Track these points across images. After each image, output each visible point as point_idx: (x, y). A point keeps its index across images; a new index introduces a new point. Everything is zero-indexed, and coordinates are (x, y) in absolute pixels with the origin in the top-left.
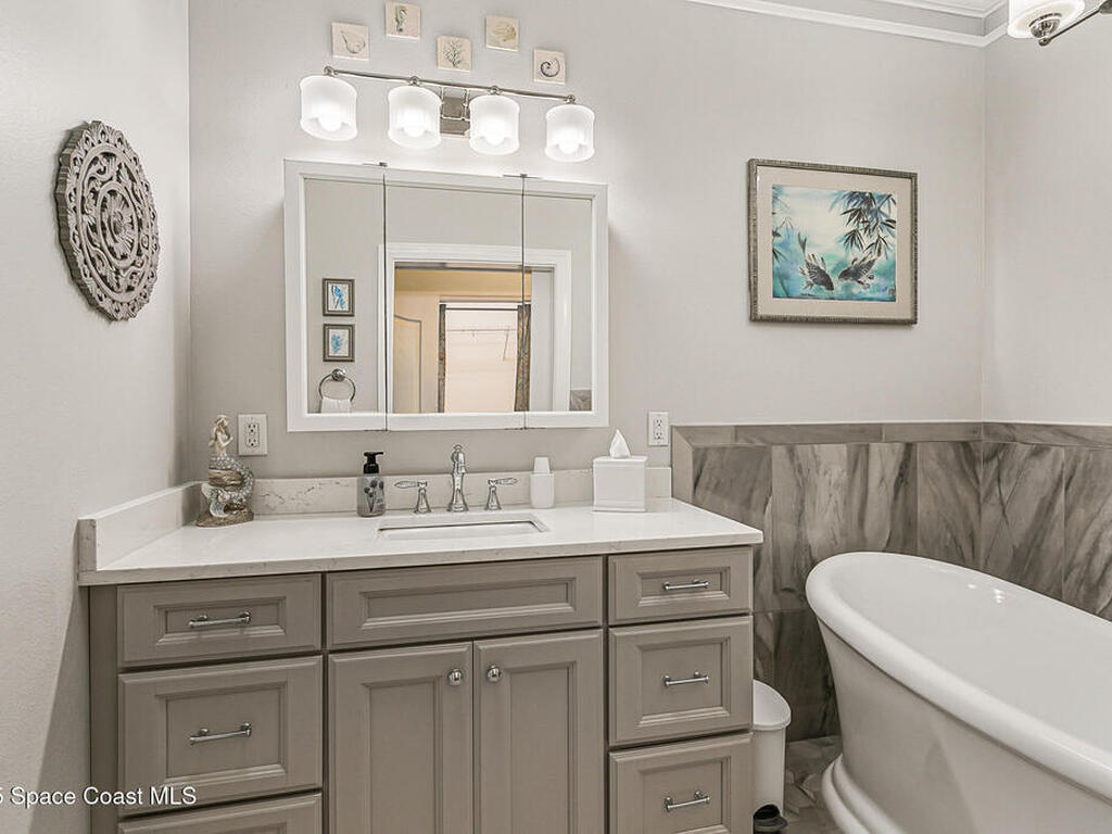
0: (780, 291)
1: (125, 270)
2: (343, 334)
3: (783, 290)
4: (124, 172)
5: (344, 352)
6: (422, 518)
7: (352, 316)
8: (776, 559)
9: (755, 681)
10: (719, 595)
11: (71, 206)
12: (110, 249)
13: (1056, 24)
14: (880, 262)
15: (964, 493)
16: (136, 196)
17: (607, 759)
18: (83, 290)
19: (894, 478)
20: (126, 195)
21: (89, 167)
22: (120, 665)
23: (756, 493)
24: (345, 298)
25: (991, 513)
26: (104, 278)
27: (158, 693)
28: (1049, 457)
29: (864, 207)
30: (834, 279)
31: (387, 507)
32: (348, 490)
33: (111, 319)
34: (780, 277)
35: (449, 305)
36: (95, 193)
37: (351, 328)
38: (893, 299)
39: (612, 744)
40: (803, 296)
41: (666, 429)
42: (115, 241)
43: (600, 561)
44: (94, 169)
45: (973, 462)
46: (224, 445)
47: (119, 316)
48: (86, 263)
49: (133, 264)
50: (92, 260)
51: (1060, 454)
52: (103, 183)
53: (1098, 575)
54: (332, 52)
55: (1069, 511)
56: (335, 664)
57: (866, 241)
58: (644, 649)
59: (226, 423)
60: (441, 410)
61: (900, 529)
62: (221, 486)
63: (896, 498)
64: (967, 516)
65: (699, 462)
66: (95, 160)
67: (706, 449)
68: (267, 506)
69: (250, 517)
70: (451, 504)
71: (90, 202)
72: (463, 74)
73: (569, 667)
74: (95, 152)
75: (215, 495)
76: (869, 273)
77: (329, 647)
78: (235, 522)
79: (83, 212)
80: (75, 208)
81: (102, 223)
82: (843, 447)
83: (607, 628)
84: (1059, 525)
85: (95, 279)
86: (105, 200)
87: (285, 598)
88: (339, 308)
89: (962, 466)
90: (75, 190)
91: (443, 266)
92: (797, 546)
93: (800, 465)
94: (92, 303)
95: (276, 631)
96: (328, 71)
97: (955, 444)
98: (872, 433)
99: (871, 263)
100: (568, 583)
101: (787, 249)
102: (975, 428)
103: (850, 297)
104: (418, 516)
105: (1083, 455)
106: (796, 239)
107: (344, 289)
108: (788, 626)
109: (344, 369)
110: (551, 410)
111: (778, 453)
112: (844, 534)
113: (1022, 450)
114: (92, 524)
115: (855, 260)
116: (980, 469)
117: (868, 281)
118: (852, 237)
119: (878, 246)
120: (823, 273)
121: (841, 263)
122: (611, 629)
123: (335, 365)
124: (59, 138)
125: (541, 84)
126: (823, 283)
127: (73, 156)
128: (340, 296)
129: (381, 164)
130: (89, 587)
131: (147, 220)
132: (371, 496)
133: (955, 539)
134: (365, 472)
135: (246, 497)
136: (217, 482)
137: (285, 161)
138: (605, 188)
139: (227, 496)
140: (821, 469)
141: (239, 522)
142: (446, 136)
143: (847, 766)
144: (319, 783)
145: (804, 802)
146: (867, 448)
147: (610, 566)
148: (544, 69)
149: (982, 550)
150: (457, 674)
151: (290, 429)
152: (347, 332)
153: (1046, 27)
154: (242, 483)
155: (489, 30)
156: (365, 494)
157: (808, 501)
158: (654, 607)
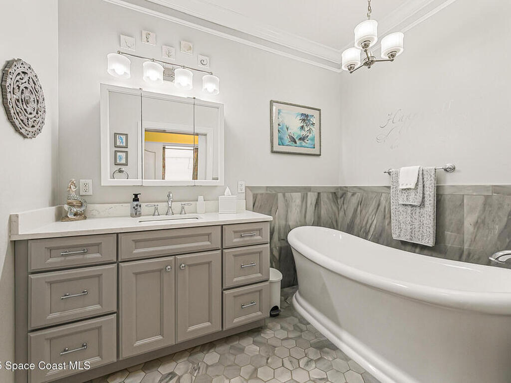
0: (280, 143)
1: (31, 119)
2: (124, 155)
3: (281, 143)
4: (31, 80)
5: (123, 161)
6: (156, 217)
7: (127, 148)
8: (279, 229)
9: (271, 268)
10: (259, 237)
11: (8, 90)
12: (25, 110)
13: (354, 67)
14: (310, 136)
15: (335, 208)
16: (36, 91)
17: (222, 293)
18: (13, 124)
19: (315, 204)
20: (32, 90)
21: (16, 76)
22: (29, 271)
23: (273, 209)
24: (124, 140)
25: (342, 214)
26: (22, 121)
27: (46, 281)
28: (356, 196)
29: (306, 118)
30: (297, 140)
31: (142, 214)
32: (128, 208)
33: (25, 137)
34: (280, 138)
35: (166, 147)
36: (19, 87)
37: (127, 152)
38: (314, 148)
39: (224, 288)
40: (287, 145)
41: (244, 189)
42: (27, 107)
43: (220, 227)
44: (18, 78)
45: (337, 198)
46: (74, 190)
47: (28, 136)
48: (14, 114)
49: (35, 117)
50: (17, 113)
51: (358, 195)
52: (22, 83)
53: (368, 229)
54: (120, 46)
55: (361, 211)
56: (122, 266)
57: (306, 129)
58: (235, 256)
59: (74, 182)
60: (163, 178)
61: (316, 219)
62: (72, 206)
63: (315, 210)
64: (335, 215)
65: (255, 198)
66: (19, 74)
67: (257, 194)
68: (92, 215)
69: (85, 218)
70: (167, 213)
71: (16, 90)
72: (172, 60)
73: (209, 263)
74: (19, 71)
75: (70, 209)
76: (307, 139)
77: (120, 260)
78: (78, 220)
79: (14, 94)
80: (10, 92)
81: (22, 99)
82: (300, 194)
83: (222, 249)
84: (359, 215)
85: (18, 121)
86: (23, 90)
87: (101, 243)
88: (121, 145)
89: (333, 199)
90: (10, 84)
91: (164, 131)
92: (286, 225)
93: (287, 200)
94: (17, 130)
95: (98, 255)
96: (119, 52)
97: (332, 193)
98: (309, 189)
99: (308, 136)
100: (209, 235)
101: (283, 130)
102: (337, 188)
103: (302, 146)
105: (364, 194)
106: (285, 127)
107: (124, 137)
108: (283, 252)
109: (123, 168)
110: (205, 179)
111: (280, 195)
112: (300, 221)
113: (349, 194)
114: (17, 216)
115: (303, 135)
116: (339, 201)
117: (307, 142)
118: (302, 127)
119: (310, 131)
120: (293, 138)
121: (299, 135)
122: (224, 250)
123: (120, 167)
124: (3, 63)
125: (201, 67)
126: (293, 142)
127: (10, 71)
128: (122, 140)
129: (140, 89)
130: (15, 241)
131: (40, 100)
132: (136, 209)
133: (332, 222)
134: (133, 201)
135: (83, 210)
136: (71, 204)
137: (101, 84)
138: (223, 105)
139: (75, 210)
140: (293, 201)
141: (81, 220)
142: (165, 81)
143: (300, 293)
144: (115, 310)
145: (287, 305)
146: (307, 194)
147: (223, 229)
148: (202, 62)
149: (339, 225)
150: (169, 267)
151: (102, 185)
152: (125, 154)
153: (351, 68)
154: (82, 205)
155: (182, 46)
156: (133, 209)
157: (289, 211)
158: (238, 242)
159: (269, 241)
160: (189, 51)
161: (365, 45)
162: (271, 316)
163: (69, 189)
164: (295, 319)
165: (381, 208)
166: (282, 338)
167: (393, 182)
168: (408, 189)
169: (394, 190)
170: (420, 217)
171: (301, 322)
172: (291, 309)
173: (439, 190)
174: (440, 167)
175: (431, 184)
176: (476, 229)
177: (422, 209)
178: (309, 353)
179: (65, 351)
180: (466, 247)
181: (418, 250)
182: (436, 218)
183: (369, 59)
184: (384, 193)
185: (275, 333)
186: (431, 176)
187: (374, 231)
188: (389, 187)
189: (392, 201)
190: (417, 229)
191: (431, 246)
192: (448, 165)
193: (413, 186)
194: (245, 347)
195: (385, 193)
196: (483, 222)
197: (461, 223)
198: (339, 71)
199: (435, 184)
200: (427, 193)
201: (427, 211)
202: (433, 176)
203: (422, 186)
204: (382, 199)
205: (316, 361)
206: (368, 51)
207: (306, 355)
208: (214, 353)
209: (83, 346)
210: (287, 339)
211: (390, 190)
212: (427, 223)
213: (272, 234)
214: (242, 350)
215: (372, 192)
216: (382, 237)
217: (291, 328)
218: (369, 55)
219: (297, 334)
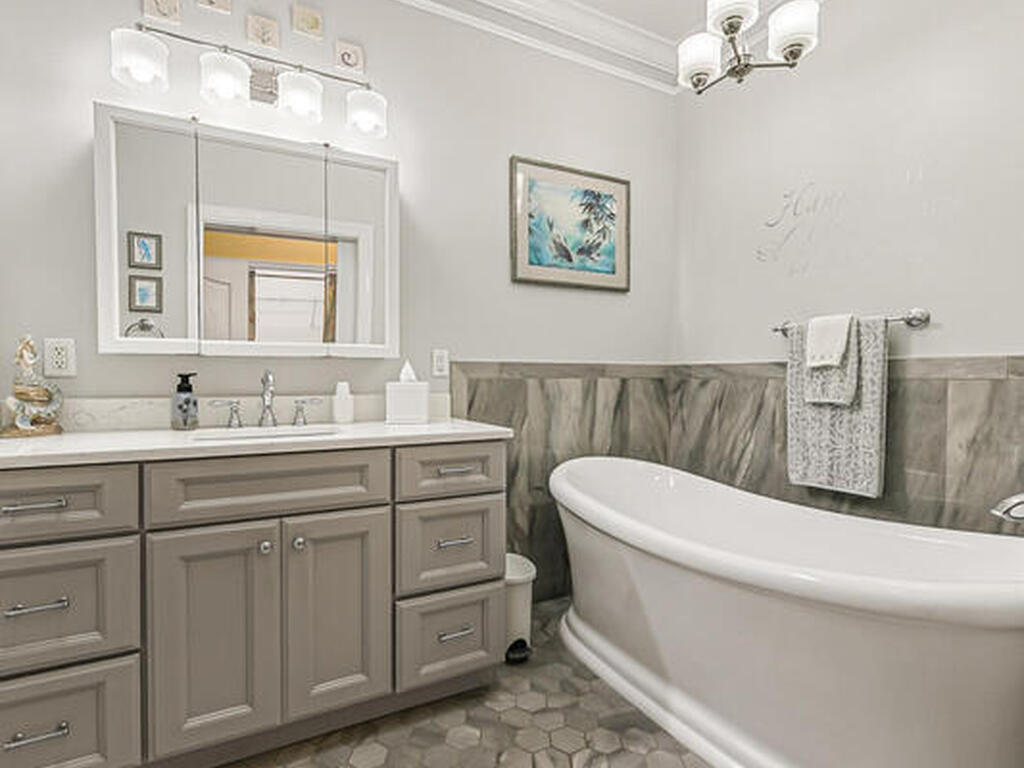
0: (534, 260)
2: (152, 286)
3: (536, 260)
5: (152, 303)
6: (234, 431)
7: (160, 269)
8: (530, 463)
9: (508, 555)
10: (482, 477)
13: (706, 81)
14: (605, 244)
15: (660, 415)
17: (394, 606)
19: (614, 405)
23: (516, 415)
24: (153, 251)
25: (676, 429)
28: (710, 386)
29: (594, 202)
30: (574, 255)
31: (200, 424)
32: (164, 408)
34: (534, 249)
35: (257, 271)
37: (159, 280)
38: (614, 273)
39: (398, 593)
40: (549, 266)
41: (447, 366)
43: (389, 451)
45: (665, 393)
46: (32, 362)
51: (715, 384)
53: (736, 464)
54: (142, 11)
55: (720, 422)
56: (152, 542)
57: (596, 228)
58: (425, 520)
59: (32, 343)
60: (252, 339)
61: (617, 439)
62: (27, 401)
63: (614, 420)
64: (661, 430)
65: (472, 390)
67: (478, 380)
68: (77, 424)
69: (59, 430)
70: (261, 421)
72: (271, 51)
73: (363, 536)
75: (21, 408)
76: (598, 251)
77: (147, 527)
78: (40, 435)
82: (578, 382)
83: (394, 503)
84: (715, 432)
87: (102, 485)
88: (145, 261)
89: (657, 395)
91: (252, 231)
92: (545, 455)
93: (548, 395)
95: (94, 514)
96: (140, 27)
97: (653, 380)
98: (600, 370)
99: (599, 244)
100: (362, 469)
101: (539, 229)
102: (667, 369)
103: (584, 269)
104: (231, 430)
105: (729, 383)
106: (545, 221)
107: (151, 243)
108: (538, 516)
109: (151, 320)
110: (354, 342)
111: (532, 383)
112: (579, 445)
113: (695, 383)
115: (588, 241)
116: (670, 399)
117: (597, 258)
118: (586, 224)
119: (603, 232)
120: (567, 251)
121: (578, 243)
122: (398, 506)
123: (142, 317)
125: (342, 70)
126: (565, 257)
128: (147, 250)
129: (194, 119)
132: (185, 411)
133: (653, 449)
134: (179, 391)
135: (55, 412)
136: (24, 397)
137: (95, 103)
138: (396, 163)
139: (33, 410)
140: (564, 398)
141: (48, 434)
142: (255, 103)
143: (577, 612)
144: (137, 645)
145: (546, 639)
146: (596, 383)
147: (397, 455)
148: (345, 59)
149: (671, 454)
150: (267, 544)
151: (101, 350)
152: (154, 284)
153: (699, 82)
154: (50, 400)
155: (295, 18)
156: (179, 411)
157: (553, 423)
158: (431, 487)
159: (505, 485)
160: (314, 30)
161: (731, 25)
162: (510, 662)
163: (17, 360)
164: (564, 668)
165: (766, 414)
166: (533, 710)
167: (792, 352)
168: (826, 368)
169: (795, 370)
170: (852, 433)
171: (576, 674)
172: (557, 646)
173: (893, 370)
174: (898, 314)
175: (874, 356)
176: (972, 455)
177: (855, 413)
178: (596, 739)
179: (15, 740)
180: (950, 498)
181: (845, 507)
182: (887, 432)
183: (739, 61)
184: (771, 378)
185: (515, 700)
186: (876, 338)
187: (748, 468)
188: (783, 365)
189: (789, 395)
190: (844, 460)
191: (875, 497)
192: (915, 312)
193: (835, 361)
194: (447, 731)
195: (775, 378)
196: (987, 439)
197: (940, 441)
198: (673, 92)
199: (884, 355)
200: (867, 376)
201: (865, 417)
202: (881, 337)
203: (856, 359)
204: (768, 392)
205: (610, 756)
206: (736, 42)
207: (588, 744)
208: (376, 745)
209: (61, 728)
210: (544, 711)
211: (785, 372)
212: (866, 445)
213: (512, 473)
214: (440, 737)
215: (746, 377)
216: (767, 481)
217: (555, 687)
218: (740, 52)
219: (567, 700)
